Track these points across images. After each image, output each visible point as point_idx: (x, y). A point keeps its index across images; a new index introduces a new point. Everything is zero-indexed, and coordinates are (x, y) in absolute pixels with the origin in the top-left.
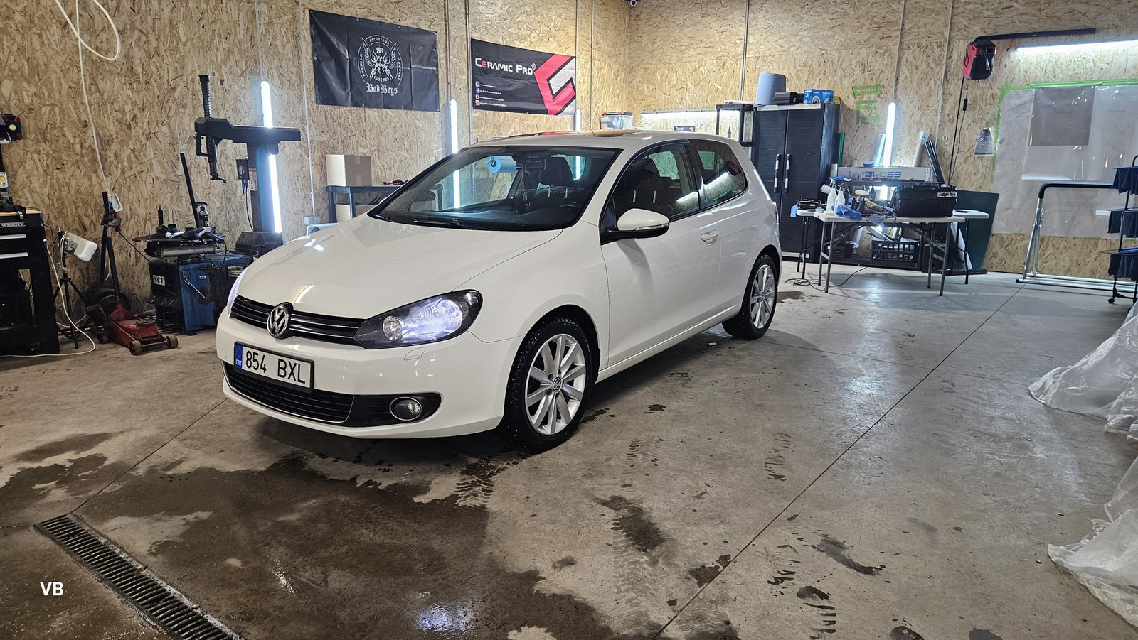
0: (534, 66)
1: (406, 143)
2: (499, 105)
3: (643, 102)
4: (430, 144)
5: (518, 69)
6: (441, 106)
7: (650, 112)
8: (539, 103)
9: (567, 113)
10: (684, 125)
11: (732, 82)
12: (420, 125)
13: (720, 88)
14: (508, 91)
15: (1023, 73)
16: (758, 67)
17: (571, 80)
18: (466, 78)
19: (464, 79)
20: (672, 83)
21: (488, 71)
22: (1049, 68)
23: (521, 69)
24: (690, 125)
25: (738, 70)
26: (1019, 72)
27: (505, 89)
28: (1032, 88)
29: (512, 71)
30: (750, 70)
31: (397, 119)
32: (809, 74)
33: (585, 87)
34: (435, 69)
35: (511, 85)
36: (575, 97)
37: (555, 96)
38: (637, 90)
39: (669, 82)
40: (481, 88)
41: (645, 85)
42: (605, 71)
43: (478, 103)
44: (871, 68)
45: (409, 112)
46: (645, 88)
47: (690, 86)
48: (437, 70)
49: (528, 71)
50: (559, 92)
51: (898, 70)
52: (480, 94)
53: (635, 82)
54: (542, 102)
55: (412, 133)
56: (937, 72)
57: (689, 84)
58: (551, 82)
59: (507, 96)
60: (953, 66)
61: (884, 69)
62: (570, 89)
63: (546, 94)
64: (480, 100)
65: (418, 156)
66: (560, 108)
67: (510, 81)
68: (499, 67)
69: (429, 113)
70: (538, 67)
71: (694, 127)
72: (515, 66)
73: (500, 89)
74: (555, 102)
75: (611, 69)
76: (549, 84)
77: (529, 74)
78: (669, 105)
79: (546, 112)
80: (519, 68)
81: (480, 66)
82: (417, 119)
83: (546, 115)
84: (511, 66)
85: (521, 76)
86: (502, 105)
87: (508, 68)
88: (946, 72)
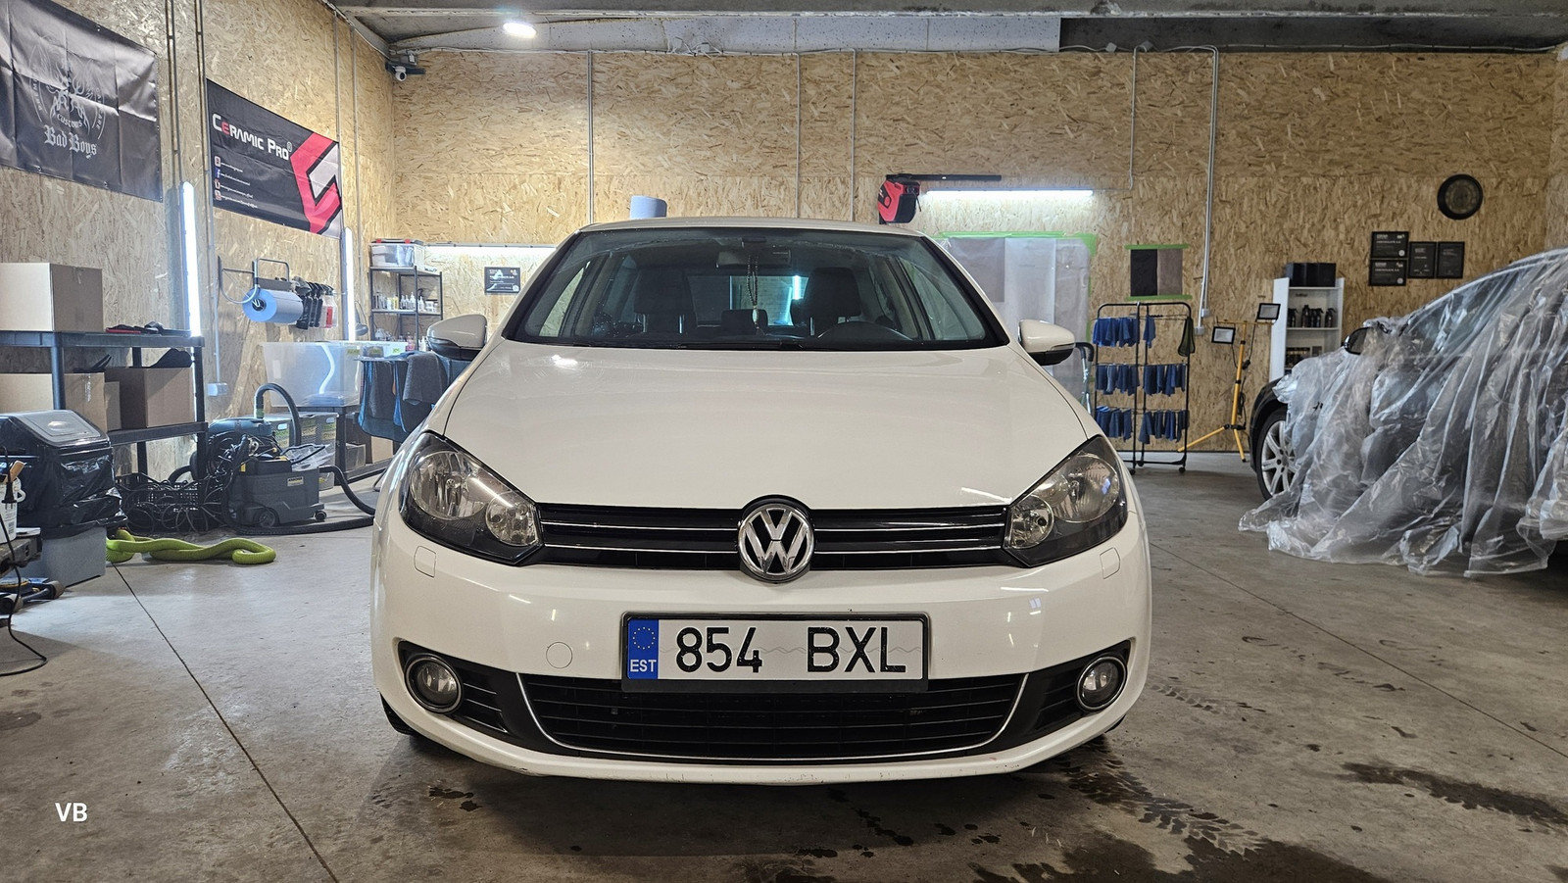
0: (289, 145)
1: (111, 256)
2: (248, 204)
3: (426, 229)
4: (149, 262)
5: (270, 147)
6: (165, 192)
7: (439, 245)
8: (298, 211)
9: (332, 233)
10: (501, 266)
11: (574, 208)
12: (134, 224)
13: (557, 215)
14: (259, 181)
15: (934, 221)
16: (612, 189)
17: (334, 180)
18: (199, 146)
19: (198, 149)
20: (476, 202)
21: (231, 142)
22: (959, 217)
23: (273, 148)
24: (511, 266)
25: (583, 192)
26: (930, 219)
27: (255, 178)
28: (944, 237)
29: (262, 148)
30: (601, 194)
31: (96, 206)
32: (686, 205)
33: (350, 194)
34: (155, 120)
35: (262, 172)
36: (340, 207)
37: (318, 200)
38: (412, 210)
39: (471, 201)
40: (222, 168)
41: (428, 202)
42: (371, 173)
43: (219, 195)
44: (765, 203)
45: (115, 194)
46: (429, 207)
47: (507, 209)
48: (158, 122)
49: (283, 153)
50: (321, 195)
51: (799, 208)
52: (222, 180)
53: (409, 197)
54: (302, 210)
55: (120, 237)
56: (843, 213)
57: (506, 206)
58: (312, 176)
59: (259, 190)
60: (860, 209)
61: (781, 206)
62: (332, 195)
63: (306, 195)
64: (221, 190)
65: (131, 283)
66: (323, 223)
67: (261, 165)
68: (246, 137)
69: (147, 202)
70: (295, 149)
71: (518, 270)
72: (266, 140)
73: (249, 176)
74: (318, 212)
75: (376, 171)
76: (310, 181)
77: (285, 158)
78: (474, 235)
79: (306, 226)
80: (272, 145)
81: (220, 129)
82: (128, 210)
83: (307, 232)
84: (262, 140)
85: (271, 159)
86: (253, 206)
87: (257, 142)
88: (854, 214)
